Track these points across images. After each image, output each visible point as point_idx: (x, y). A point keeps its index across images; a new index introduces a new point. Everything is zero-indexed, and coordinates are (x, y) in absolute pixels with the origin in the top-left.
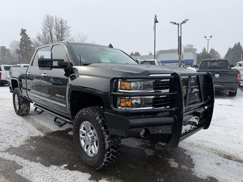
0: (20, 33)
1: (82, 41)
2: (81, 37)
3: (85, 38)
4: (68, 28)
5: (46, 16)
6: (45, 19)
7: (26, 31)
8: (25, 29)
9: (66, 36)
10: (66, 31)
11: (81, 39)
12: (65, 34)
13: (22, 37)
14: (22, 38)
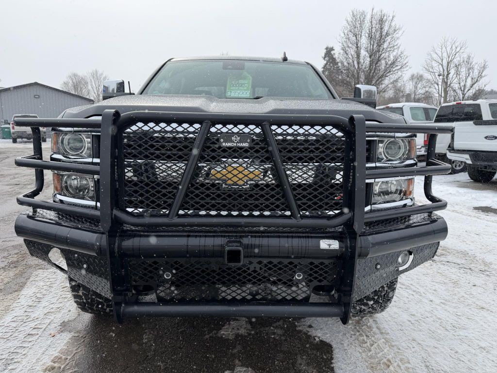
0: (323, 56)
1: (451, 56)
2: (448, 49)
3: (458, 50)
4: (395, 31)
5: (351, 14)
6: (349, 20)
7: (334, 50)
8: (331, 47)
9: (389, 49)
10: (389, 39)
11: (449, 52)
12: (385, 45)
13: (325, 62)
14: (326, 64)
